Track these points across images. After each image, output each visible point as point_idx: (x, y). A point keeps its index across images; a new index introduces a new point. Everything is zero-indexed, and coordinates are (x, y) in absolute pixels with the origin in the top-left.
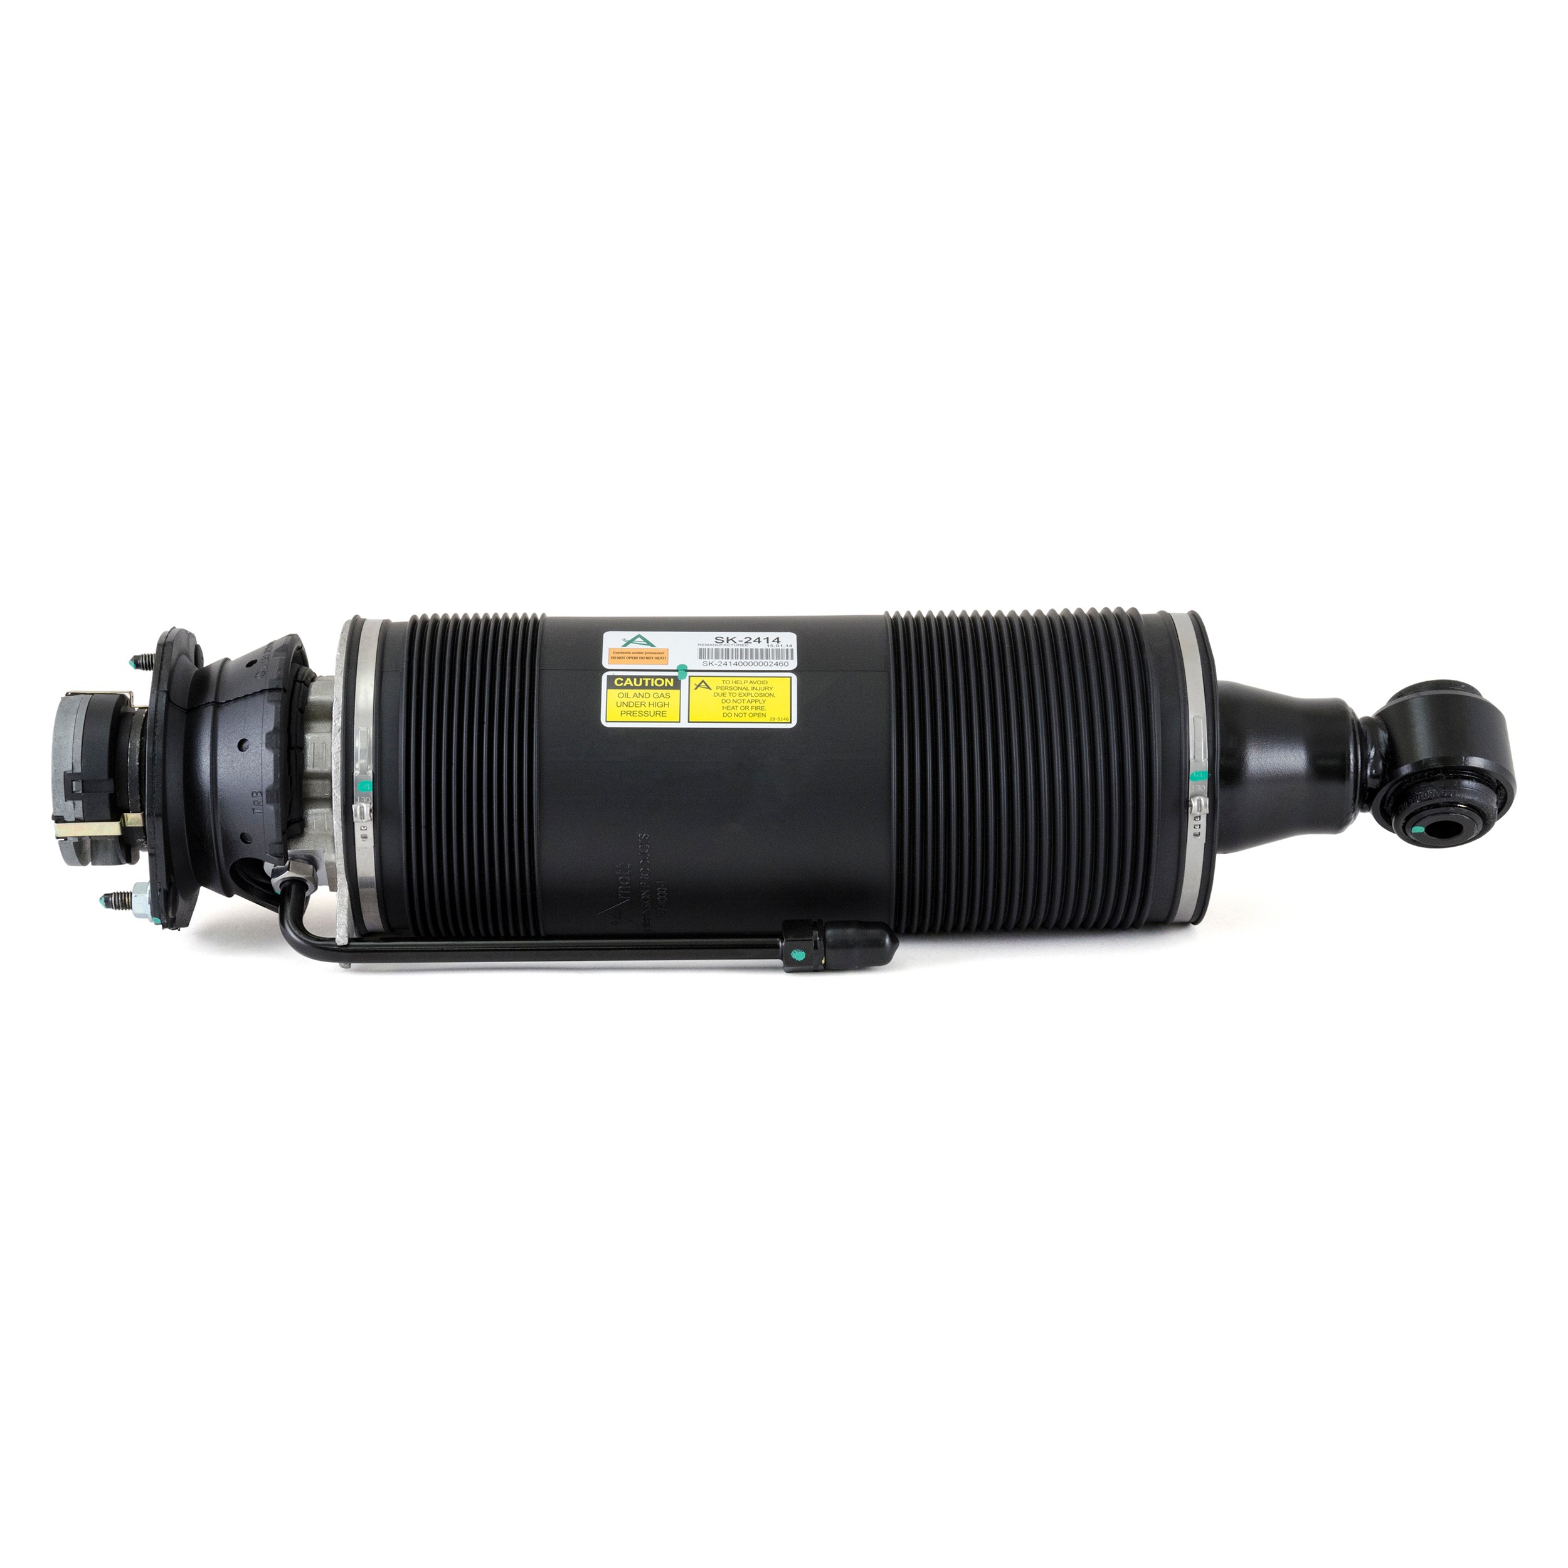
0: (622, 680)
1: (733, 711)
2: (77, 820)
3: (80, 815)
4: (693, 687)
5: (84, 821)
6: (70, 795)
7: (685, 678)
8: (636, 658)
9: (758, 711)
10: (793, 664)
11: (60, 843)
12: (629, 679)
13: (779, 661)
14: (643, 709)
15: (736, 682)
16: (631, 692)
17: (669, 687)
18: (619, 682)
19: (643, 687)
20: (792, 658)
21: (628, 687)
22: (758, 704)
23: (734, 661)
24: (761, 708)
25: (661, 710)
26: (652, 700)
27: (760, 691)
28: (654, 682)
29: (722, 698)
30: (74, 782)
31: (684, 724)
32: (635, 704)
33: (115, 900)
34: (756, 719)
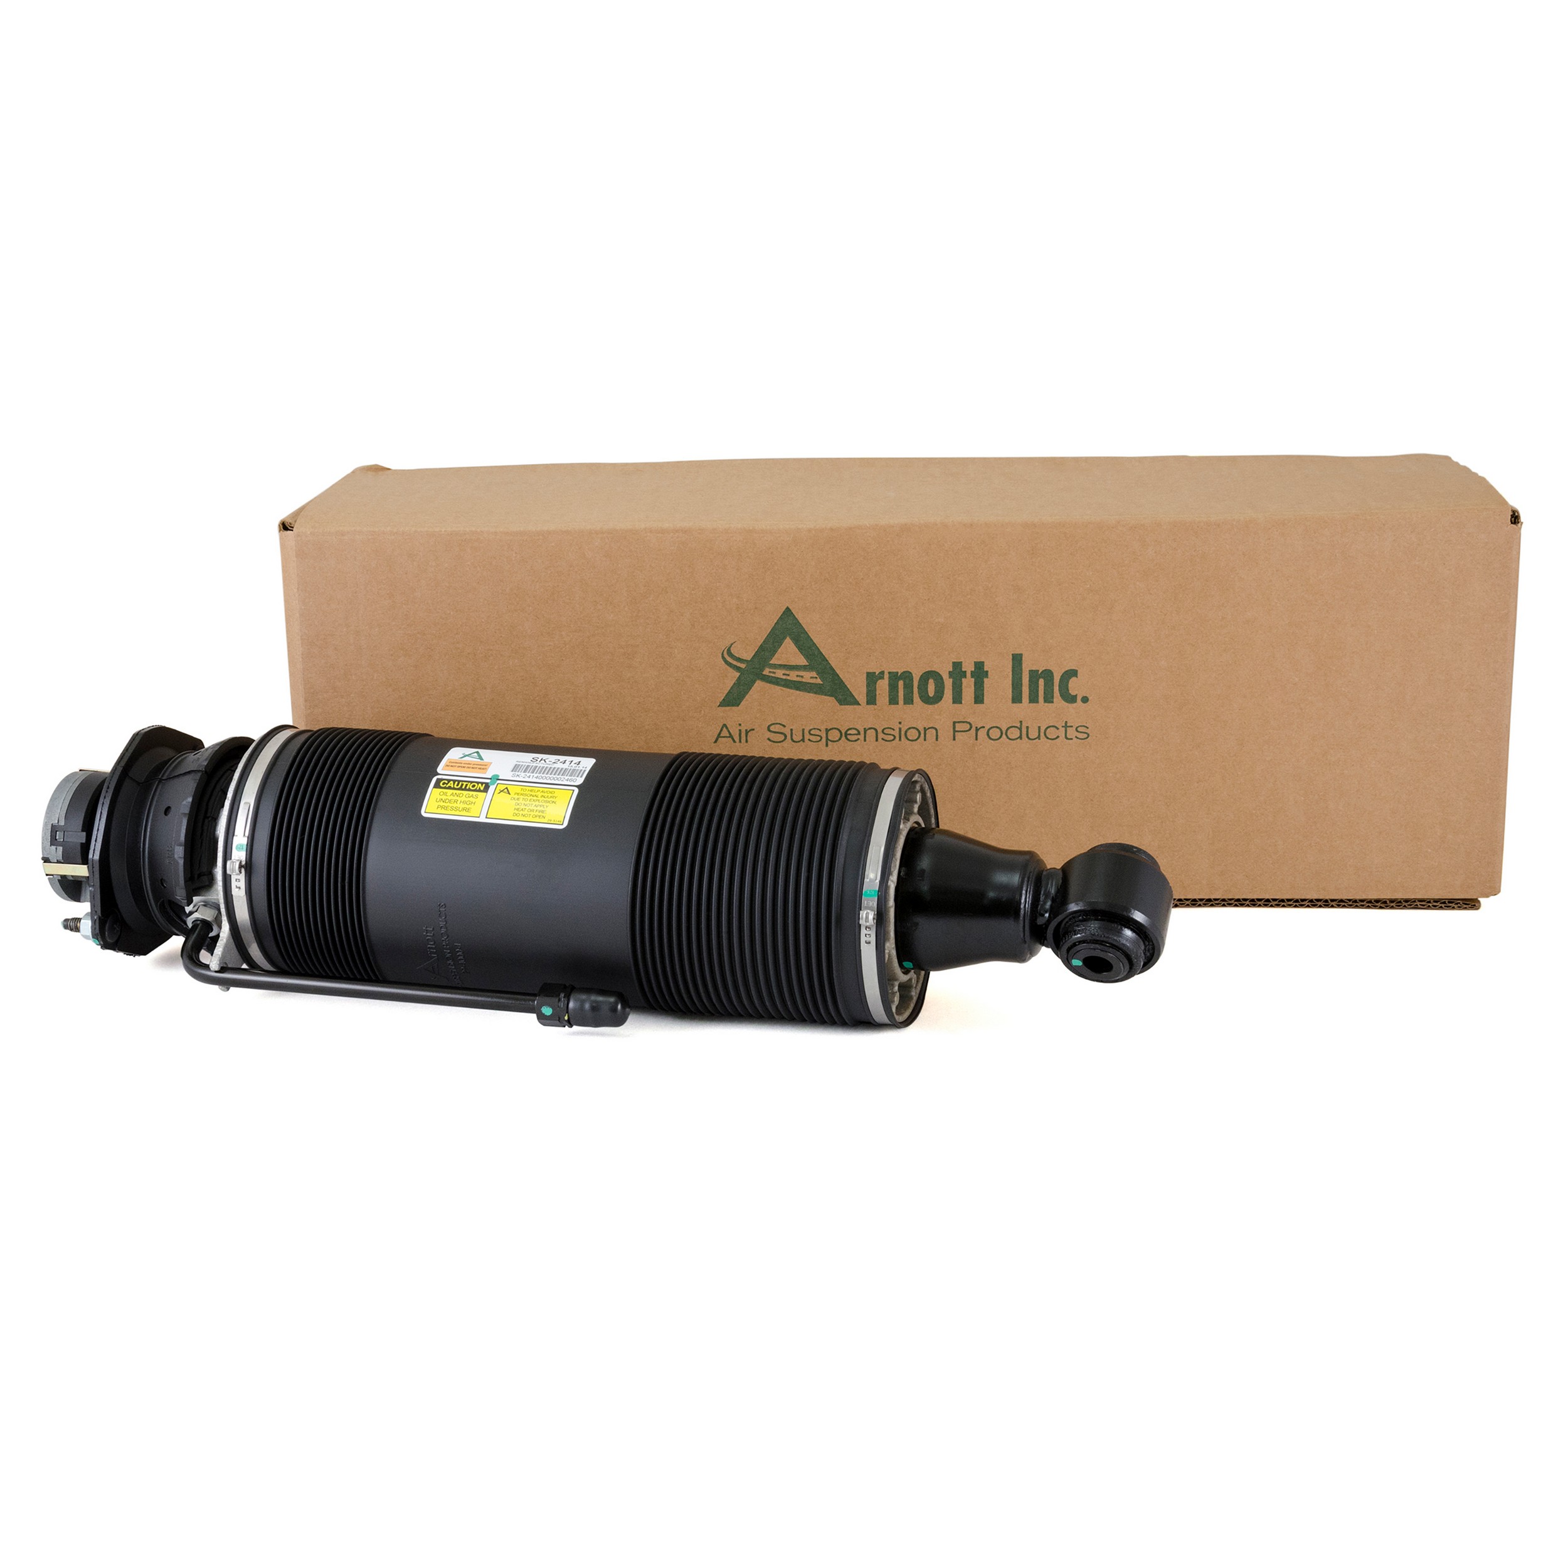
0: (446, 782)
1: (521, 812)
2: (58, 862)
3: (60, 858)
4: (498, 791)
5: (63, 863)
6: (54, 841)
7: (494, 784)
8: (464, 767)
9: (541, 814)
10: (580, 781)
11: (49, 878)
12: (452, 782)
13: (570, 778)
14: (455, 805)
15: (531, 791)
16: (450, 792)
17: (480, 791)
18: (443, 784)
19: (461, 789)
20: (581, 777)
21: (450, 788)
22: (542, 808)
23: (536, 775)
24: (543, 812)
25: (468, 807)
26: (463, 799)
27: (547, 799)
28: (470, 786)
29: (517, 801)
30: (58, 832)
31: (482, 819)
32: (450, 801)
33: (72, 925)
34: (537, 820)
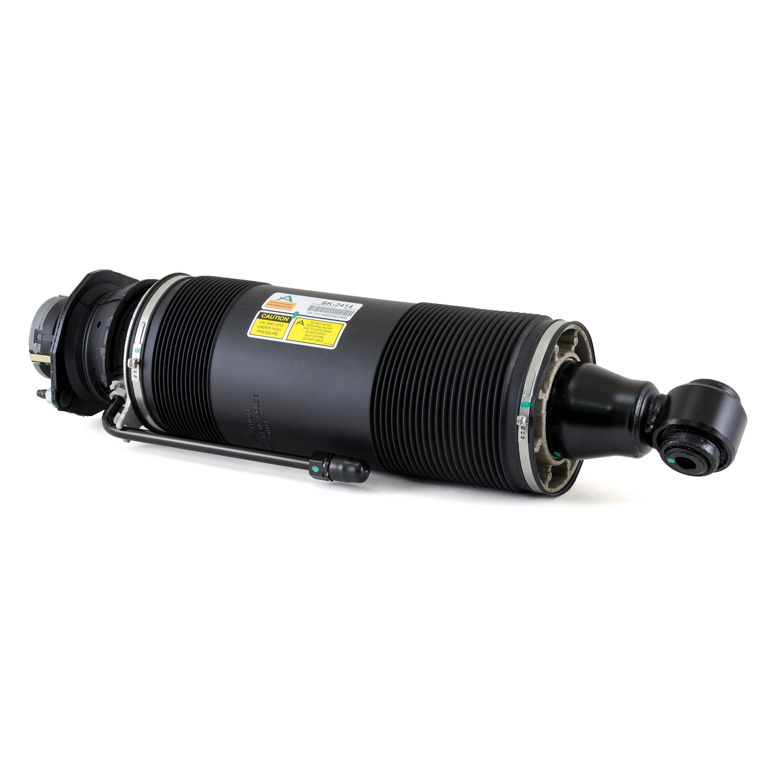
0: (266, 315)
1: (309, 337)
2: (38, 353)
3: (39, 351)
4: (296, 322)
5: (41, 354)
6: (36, 340)
7: (295, 318)
8: (279, 306)
9: (321, 339)
10: (349, 318)
11: (34, 364)
12: (269, 315)
13: (343, 316)
14: (268, 330)
15: (317, 323)
16: (266, 321)
17: (285, 322)
18: (263, 316)
19: (273, 320)
20: (350, 316)
21: (267, 319)
22: (322, 335)
23: (322, 313)
24: (322, 338)
25: (276, 332)
26: (274, 326)
27: (326, 329)
28: (280, 318)
29: (307, 330)
30: (38, 335)
31: (284, 341)
32: (266, 327)
33: (41, 394)
34: (318, 343)
